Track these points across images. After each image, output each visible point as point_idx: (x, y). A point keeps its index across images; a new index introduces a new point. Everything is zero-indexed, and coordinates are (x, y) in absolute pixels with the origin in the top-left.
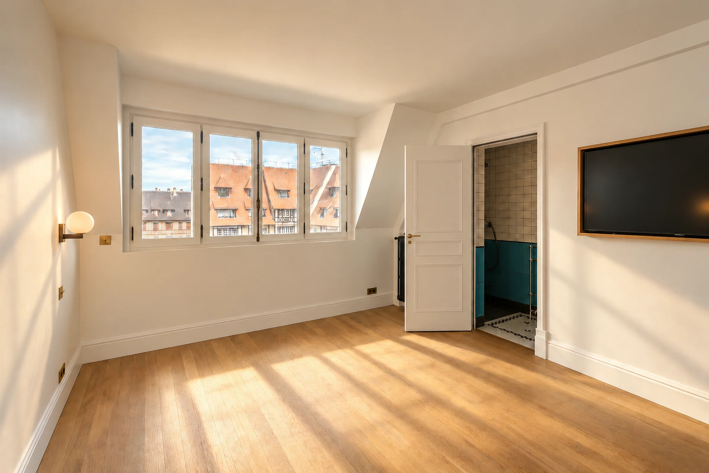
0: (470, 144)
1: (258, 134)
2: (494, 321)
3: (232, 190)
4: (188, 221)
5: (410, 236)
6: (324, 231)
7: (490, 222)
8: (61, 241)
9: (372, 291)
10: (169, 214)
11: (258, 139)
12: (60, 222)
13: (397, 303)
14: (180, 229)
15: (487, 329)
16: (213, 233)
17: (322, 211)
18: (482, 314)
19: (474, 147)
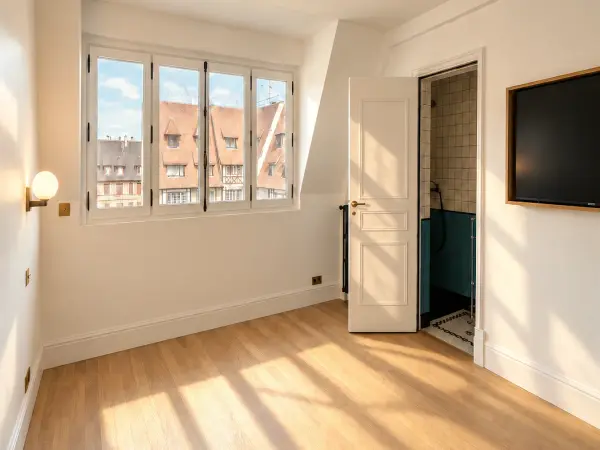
0: (416, 74)
1: (206, 64)
2: (438, 320)
3: (181, 138)
4: (139, 182)
5: (356, 204)
6: (272, 197)
7: (437, 185)
8: (28, 209)
9: (317, 280)
10: (120, 172)
11: (205, 71)
12: (27, 185)
13: (341, 296)
14: (131, 192)
15: (432, 331)
16: (163, 199)
17: (269, 168)
18: (427, 310)
19: (420, 79)
